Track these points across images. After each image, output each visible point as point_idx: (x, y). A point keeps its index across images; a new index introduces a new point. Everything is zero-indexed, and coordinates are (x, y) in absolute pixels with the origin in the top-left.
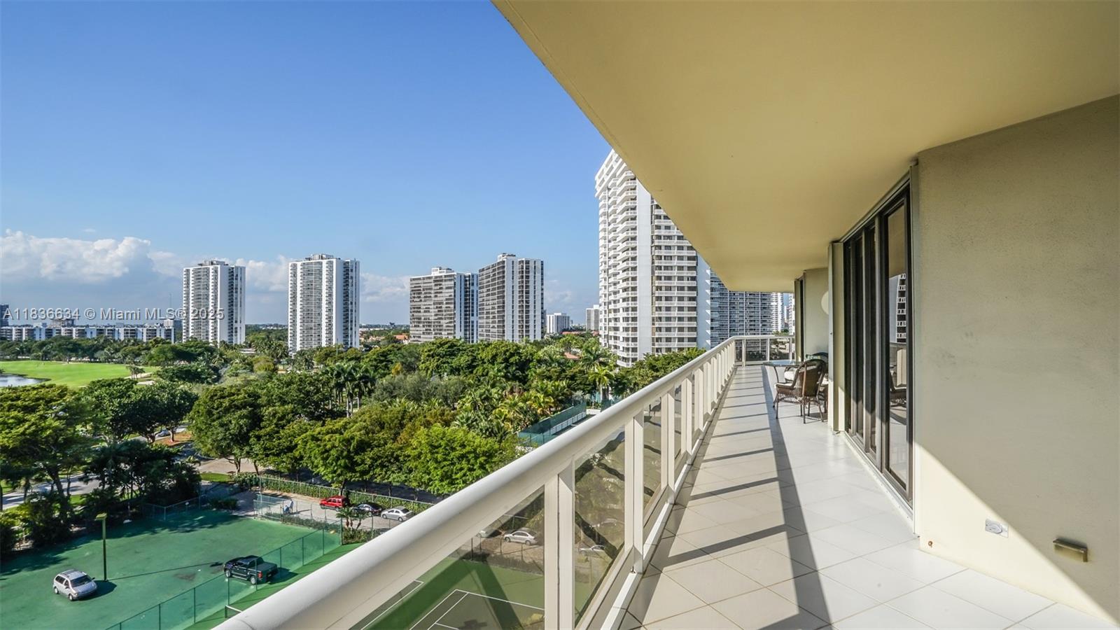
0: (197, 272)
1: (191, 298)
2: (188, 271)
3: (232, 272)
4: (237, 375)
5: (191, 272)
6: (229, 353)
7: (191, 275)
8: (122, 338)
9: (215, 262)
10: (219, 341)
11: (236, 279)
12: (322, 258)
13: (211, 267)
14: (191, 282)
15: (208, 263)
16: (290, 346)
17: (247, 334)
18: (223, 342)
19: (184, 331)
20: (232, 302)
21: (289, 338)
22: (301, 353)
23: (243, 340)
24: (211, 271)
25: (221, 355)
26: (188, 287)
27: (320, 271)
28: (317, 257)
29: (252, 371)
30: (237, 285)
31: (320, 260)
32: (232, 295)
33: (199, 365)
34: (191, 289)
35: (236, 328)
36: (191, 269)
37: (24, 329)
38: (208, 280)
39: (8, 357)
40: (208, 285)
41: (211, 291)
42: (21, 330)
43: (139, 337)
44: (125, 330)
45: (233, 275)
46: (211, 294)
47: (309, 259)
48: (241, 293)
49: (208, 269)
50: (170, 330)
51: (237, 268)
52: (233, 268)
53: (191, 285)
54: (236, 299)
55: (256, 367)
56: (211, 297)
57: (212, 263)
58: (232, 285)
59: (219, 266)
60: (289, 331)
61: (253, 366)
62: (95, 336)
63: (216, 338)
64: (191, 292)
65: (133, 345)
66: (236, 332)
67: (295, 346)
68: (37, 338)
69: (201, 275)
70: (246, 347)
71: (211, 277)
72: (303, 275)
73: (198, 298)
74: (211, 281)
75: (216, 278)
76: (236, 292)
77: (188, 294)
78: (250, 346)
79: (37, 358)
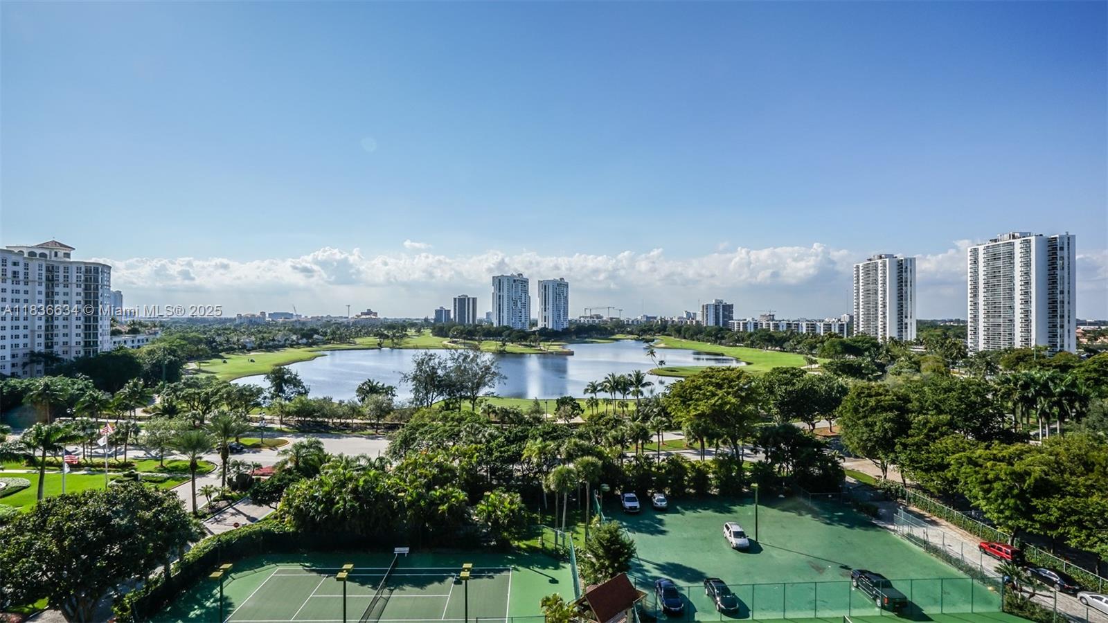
0: (866, 268)
1: (861, 294)
2: (858, 267)
3: (902, 264)
4: (899, 374)
5: (861, 268)
6: (896, 351)
7: (861, 271)
8: (804, 332)
9: (883, 256)
10: (888, 338)
11: (906, 272)
12: (1014, 237)
13: (880, 261)
14: (861, 278)
15: (876, 257)
16: (969, 345)
17: (918, 330)
18: (892, 338)
19: (855, 326)
20: (902, 296)
21: (969, 337)
22: (982, 355)
23: (914, 336)
24: (880, 265)
25: (888, 351)
26: (858, 283)
27: (1011, 255)
28: (1006, 236)
29: (918, 371)
30: (907, 278)
31: (1012, 241)
32: (902, 289)
33: (865, 361)
34: (861, 284)
35: (906, 324)
36: (861, 265)
37: (741, 323)
38: (877, 274)
39: (731, 344)
40: (876, 280)
41: (880, 285)
42: (739, 323)
43: (818, 331)
44: (807, 324)
45: (902, 268)
46: (880, 289)
47: (996, 241)
48: (911, 285)
49: (876, 263)
50: (843, 325)
51: (906, 260)
52: (902, 260)
53: (861, 281)
54: (906, 292)
55: (923, 366)
56: (880, 292)
57: (881, 257)
58: (902, 278)
59: (887, 260)
60: (969, 328)
61: (920, 366)
62: (785, 329)
63: (885, 334)
64: (861, 287)
65: (812, 338)
66: (906, 328)
67: (977, 345)
68: (749, 330)
69: (870, 269)
70: (916, 344)
71: (880, 272)
72: (987, 261)
73: (867, 292)
74: (880, 275)
75: (884, 273)
76: (906, 286)
77: (858, 290)
78: (921, 344)
79: (747, 346)
